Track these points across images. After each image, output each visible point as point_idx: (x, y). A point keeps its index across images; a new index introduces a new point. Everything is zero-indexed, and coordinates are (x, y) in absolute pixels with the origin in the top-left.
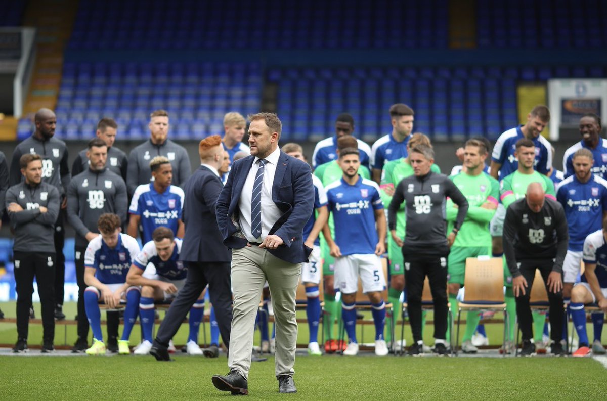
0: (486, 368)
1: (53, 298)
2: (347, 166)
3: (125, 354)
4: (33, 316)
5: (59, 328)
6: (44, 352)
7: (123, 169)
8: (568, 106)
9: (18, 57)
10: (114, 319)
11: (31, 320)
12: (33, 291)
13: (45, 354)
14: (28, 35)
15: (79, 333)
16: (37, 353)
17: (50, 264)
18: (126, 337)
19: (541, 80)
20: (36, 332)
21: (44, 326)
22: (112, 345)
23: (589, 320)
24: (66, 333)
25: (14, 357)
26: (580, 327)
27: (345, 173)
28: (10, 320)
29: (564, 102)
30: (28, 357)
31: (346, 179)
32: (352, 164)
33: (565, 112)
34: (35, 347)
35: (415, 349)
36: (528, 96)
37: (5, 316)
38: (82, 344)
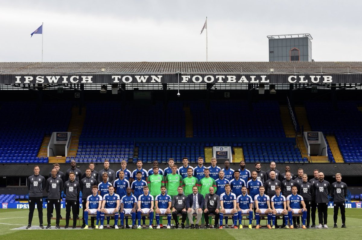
0: (196, 233)
1: (76, 213)
2: (162, 190)
3: (97, 229)
4: (70, 218)
5: (78, 221)
6: (73, 228)
7: (97, 177)
8: (218, 153)
9: (66, 140)
10: (93, 219)
11: (70, 219)
12: (70, 211)
13: (74, 229)
14: (69, 134)
15: (83, 223)
16: (71, 229)
17: (75, 204)
18: (97, 224)
19: (211, 146)
20: (71, 222)
21: (74, 221)
22: (93, 226)
23: (224, 218)
24: (80, 222)
25: (65, 230)
26: (221, 220)
27: (162, 192)
28: (64, 219)
29: (217, 152)
30: (69, 230)
31: (162, 194)
32: (163, 190)
33: (217, 155)
34: (71, 227)
35: (177, 227)
36: (207, 150)
37: (63, 218)
38: (84, 226)
